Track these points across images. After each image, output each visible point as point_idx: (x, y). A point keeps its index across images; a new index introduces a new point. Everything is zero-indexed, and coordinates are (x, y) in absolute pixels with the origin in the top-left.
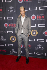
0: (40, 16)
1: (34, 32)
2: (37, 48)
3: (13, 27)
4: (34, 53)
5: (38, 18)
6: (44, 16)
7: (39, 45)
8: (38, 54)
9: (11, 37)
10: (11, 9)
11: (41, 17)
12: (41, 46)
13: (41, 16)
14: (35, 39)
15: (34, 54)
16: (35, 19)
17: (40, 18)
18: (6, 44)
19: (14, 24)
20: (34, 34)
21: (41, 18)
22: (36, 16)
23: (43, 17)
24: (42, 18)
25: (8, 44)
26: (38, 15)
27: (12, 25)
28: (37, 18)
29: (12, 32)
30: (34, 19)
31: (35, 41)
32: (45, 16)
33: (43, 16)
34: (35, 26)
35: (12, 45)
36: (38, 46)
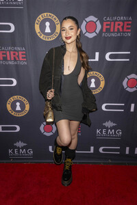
0: (113, 23)
1: (93, 80)
2: (101, 132)
3: (15, 60)
4: (92, 148)
5: (107, 29)
6: (126, 23)
7: (109, 124)
8: (103, 150)
9: (12, 99)
11: (116, 27)
12: (115, 124)
13: (117, 23)
15: (92, 151)
16: (98, 31)
17: (112, 30)
19: (18, 51)
20: (93, 85)
21: (116, 30)
23: (123, 27)
24: (121, 30)
27: (12, 53)
28: (104, 30)
29: (12, 82)
32: (130, 22)
33: (123, 21)
35: (15, 128)
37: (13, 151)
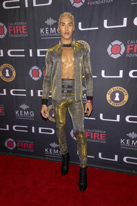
0: (136, 45)
1: (117, 94)
2: (125, 142)
4: (116, 157)
5: (130, 50)
8: (127, 160)
10: (49, 27)
14: (118, 116)
15: (116, 159)
18: (33, 128)
20: (117, 99)
22: (123, 46)
25: (40, 129)
26: (132, 42)
28: (128, 52)
30: (119, 55)
31: (118, 120)
34: (121, 76)
35: (51, 131)
36: (128, 138)
37: (49, 150)
